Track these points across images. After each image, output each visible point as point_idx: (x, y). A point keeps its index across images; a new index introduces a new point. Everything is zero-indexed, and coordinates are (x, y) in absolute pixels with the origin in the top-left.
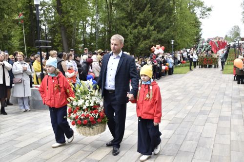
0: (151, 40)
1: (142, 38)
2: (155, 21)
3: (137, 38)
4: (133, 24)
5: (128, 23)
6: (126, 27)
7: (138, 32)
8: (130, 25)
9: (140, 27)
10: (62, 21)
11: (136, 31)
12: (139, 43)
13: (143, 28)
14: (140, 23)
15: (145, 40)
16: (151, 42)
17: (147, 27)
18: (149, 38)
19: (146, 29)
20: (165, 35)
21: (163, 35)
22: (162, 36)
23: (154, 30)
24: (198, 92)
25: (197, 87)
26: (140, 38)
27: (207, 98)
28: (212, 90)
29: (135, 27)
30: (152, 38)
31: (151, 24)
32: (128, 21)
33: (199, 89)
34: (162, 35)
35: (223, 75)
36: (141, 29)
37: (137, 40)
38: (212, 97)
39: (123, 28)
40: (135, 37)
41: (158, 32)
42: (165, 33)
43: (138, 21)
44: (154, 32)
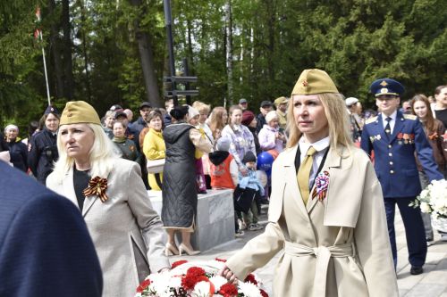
2: (407, 8)
4: (342, 22)
5: (328, 20)
6: (324, 30)
7: (358, 44)
8: (334, 23)
9: (363, 28)
10: (144, 22)
11: (353, 39)
12: (363, 75)
13: (371, 32)
14: (363, 17)
16: (397, 70)
17: (385, 26)
18: (391, 58)
19: (381, 32)
21: (432, 48)
22: (431, 50)
23: (405, 34)
29: (349, 30)
31: (397, 17)
32: (327, 14)
34: (427, 47)
36: (366, 34)
39: (316, 34)
42: (437, 41)
43: (358, 11)
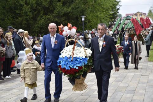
0: (54, 14)
1: (42, 12)
3: (35, 10)
15: (46, 14)
20: (72, 9)
24: (122, 85)
25: (119, 79)
26: (39, 11)
27: (134, 92)
28: (139, 83)
30: (56, 11)
33: (121, 81)
35: (149, 63)
37: (35, 13)
38: (141, 91)
40: (33, 10)
41: (64, 4)
44: (58, 4)
